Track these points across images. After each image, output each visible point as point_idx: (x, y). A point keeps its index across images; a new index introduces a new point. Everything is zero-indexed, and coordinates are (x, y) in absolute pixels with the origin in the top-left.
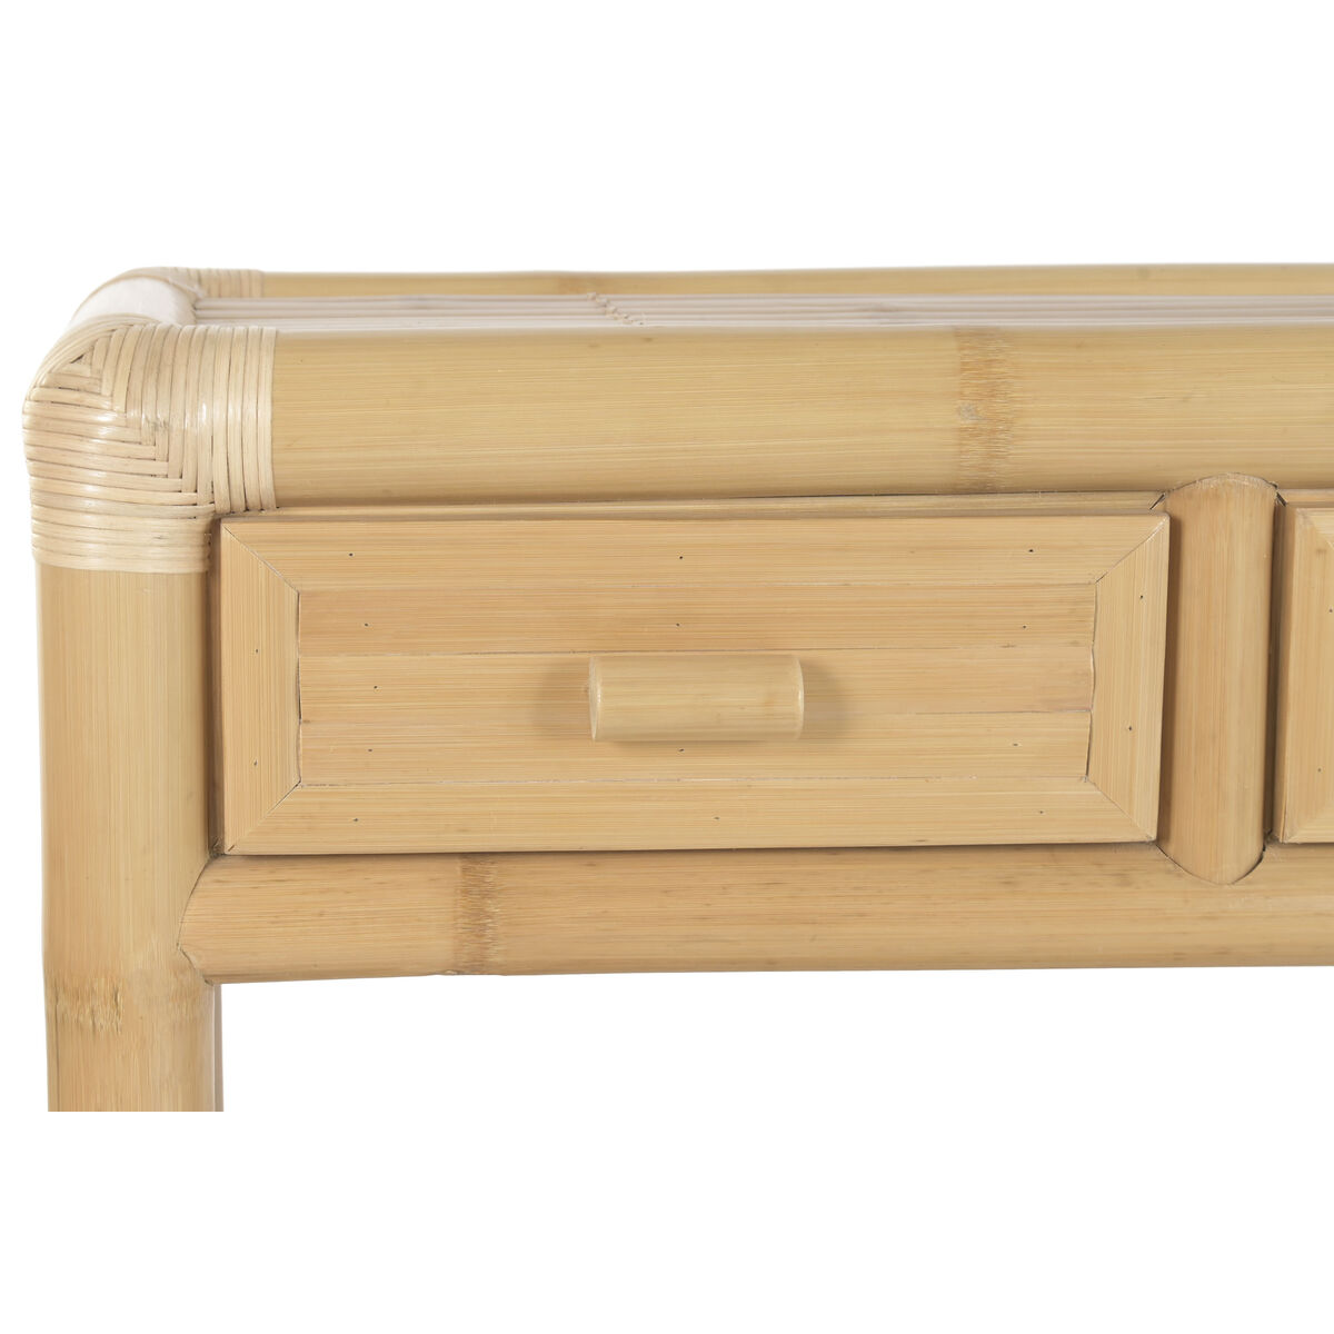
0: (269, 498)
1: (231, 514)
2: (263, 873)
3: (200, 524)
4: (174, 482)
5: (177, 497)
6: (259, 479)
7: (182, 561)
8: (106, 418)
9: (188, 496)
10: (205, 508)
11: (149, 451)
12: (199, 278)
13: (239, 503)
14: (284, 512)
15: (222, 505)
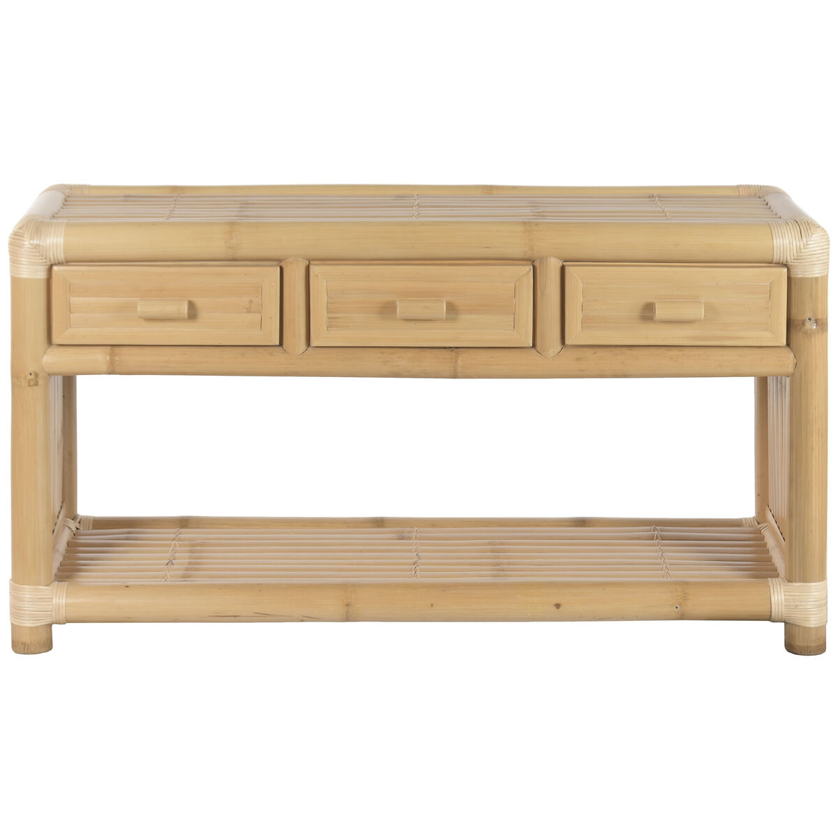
0: (64, 261)
1: (56, 264)
2: (62, 349)
3: (47, 267)
4: (41, 257)
5: (41, 261)
6: (61, 257)
7: (42, 275)
8: (27, 243)
9: (45, 261)
10: (49, 263)
11: (35, 251)
12: (71, 187)
13: (57, 262)
14: (70, 264)
15: (53, 262)
